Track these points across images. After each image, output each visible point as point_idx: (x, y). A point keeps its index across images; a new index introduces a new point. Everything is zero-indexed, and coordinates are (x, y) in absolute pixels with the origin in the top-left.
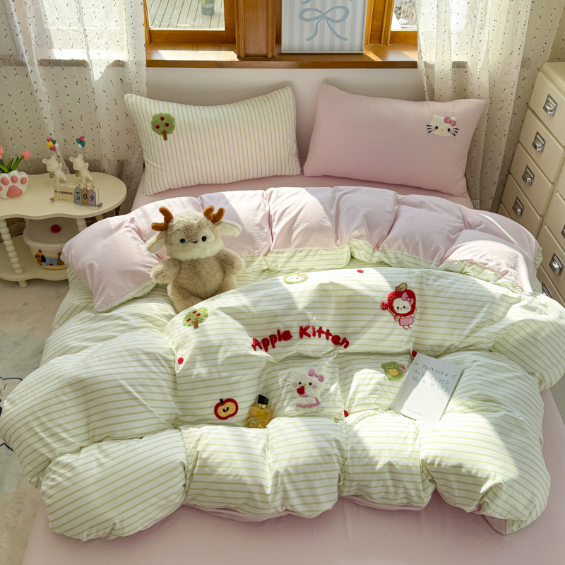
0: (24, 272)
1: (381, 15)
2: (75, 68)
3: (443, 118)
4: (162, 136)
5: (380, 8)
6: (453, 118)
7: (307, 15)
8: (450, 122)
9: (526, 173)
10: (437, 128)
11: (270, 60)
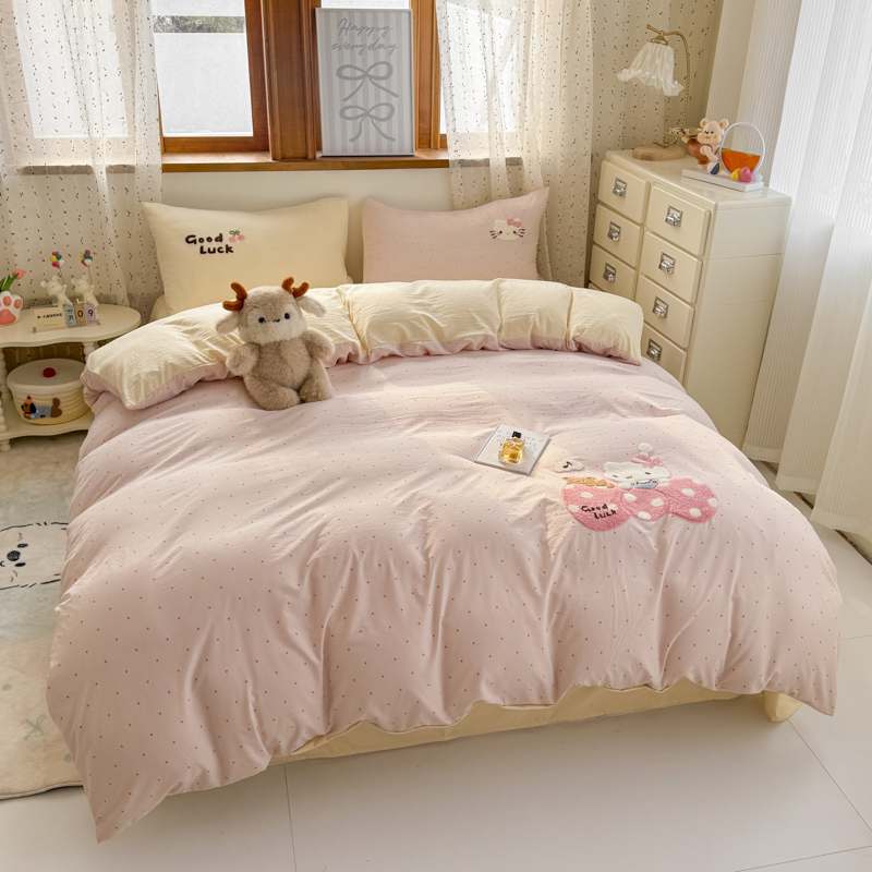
0: (8, 430)
1: (428, 116)
2: (75, 177)
5: (427, 108)
7: (349, 113)
9: (606, 271)
11: (311, 160)
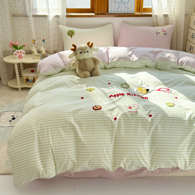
0: (21, 85)
1: (140, 2)
2: (43, 18)
3: (162, 30)
4: (70, 37)
6: (165, 30)
7: (117, 1)
8: (164, 31)
9: (191, 48)
10: (160, 33)
